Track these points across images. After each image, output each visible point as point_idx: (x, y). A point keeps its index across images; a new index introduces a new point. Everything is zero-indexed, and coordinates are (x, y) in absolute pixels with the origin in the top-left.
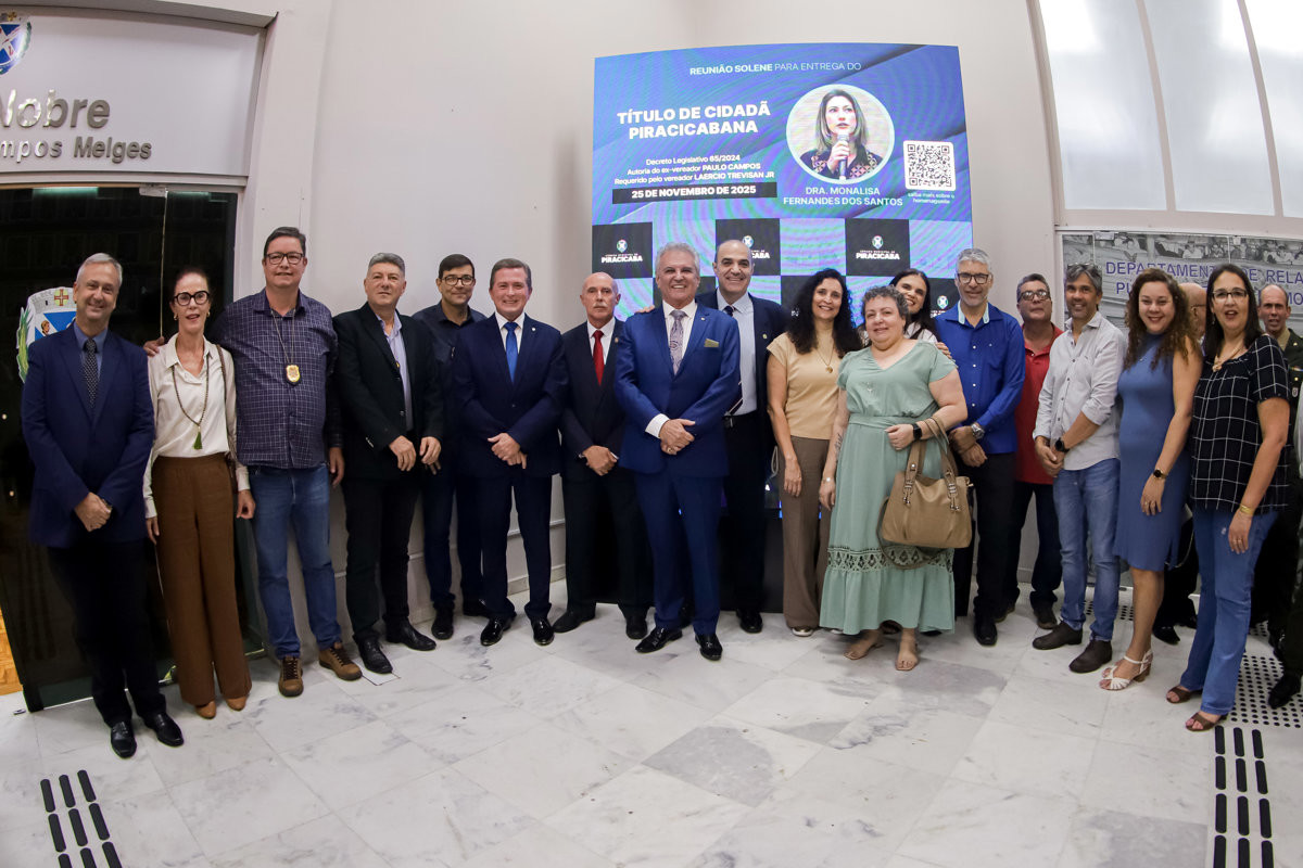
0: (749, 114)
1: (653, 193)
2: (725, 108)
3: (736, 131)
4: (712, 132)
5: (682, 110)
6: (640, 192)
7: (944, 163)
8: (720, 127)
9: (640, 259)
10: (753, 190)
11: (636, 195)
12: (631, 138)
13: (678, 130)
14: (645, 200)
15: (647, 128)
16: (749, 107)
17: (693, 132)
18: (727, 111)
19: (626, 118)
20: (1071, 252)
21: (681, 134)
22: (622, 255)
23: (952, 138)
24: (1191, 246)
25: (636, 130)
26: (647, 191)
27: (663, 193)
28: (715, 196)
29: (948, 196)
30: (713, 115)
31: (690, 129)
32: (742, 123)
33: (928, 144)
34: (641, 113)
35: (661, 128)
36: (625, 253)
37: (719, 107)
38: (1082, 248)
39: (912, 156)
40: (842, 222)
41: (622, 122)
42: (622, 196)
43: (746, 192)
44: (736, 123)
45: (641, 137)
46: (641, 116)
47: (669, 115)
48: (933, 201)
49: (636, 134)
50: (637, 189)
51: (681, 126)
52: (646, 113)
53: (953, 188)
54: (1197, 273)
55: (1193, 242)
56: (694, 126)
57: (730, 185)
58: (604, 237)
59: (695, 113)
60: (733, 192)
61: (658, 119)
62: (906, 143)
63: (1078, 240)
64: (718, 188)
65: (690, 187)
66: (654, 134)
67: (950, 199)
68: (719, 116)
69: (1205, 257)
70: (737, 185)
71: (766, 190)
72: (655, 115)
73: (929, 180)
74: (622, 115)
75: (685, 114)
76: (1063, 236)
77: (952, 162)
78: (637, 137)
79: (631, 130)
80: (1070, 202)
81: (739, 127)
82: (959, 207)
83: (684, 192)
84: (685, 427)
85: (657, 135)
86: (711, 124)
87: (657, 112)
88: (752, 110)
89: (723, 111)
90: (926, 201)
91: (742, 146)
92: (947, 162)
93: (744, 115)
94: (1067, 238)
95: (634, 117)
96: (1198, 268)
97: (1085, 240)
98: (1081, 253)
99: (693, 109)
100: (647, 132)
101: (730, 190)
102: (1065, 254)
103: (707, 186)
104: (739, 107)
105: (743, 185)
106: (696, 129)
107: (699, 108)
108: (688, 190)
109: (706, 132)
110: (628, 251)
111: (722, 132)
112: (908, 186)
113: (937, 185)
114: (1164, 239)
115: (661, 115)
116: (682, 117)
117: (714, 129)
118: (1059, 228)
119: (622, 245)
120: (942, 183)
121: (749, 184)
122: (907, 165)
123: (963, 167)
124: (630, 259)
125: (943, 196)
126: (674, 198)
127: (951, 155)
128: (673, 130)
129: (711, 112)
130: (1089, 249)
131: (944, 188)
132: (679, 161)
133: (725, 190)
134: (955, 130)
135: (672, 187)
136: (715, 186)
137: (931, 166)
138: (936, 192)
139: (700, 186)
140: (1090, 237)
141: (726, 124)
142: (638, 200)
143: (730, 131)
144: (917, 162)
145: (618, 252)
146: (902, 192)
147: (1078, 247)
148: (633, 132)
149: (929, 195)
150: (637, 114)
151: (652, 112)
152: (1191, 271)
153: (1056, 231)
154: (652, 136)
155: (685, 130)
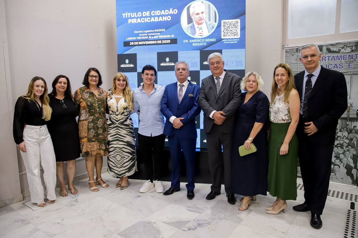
0: (166, 14)
1: (137, 43)
2: (158, 11)
3: (164, 20)
4: (156, 21)
5: (144, 13)
6: (133, 43)
7: (236, 27)
8: (158, 19)
9: (133, 66)
10: (169, 41)
11: (132, 44)
12: (129, 23)
13: (145, 20)
14: (134, 46)
15: (134, 19)
16: (166, 11)
17: (150, 21)
18: (159, 13)
19: (125, 15)
20: (288, 56)
21: (146, 22)
22: (127, 64)
23: (240, 17)
24: (345, 47)
25: (130, 20)
26: (135, 42)
27: (140, 43)
28: (157, 44)
29: (237, 40)
30: (154, 14)
31: (149, 20)
32: (166, 17)
33: (230, 21)
34: (130, 14)
35: (139, 19)
36: (128, 64)
37: (156, 11)
38: (293, 54)
39: (224, 26)
40: (199, 51)
41: (124, 17)
42: (127, 44)
43: (167, 42)
44: (164, 17)
45: (132, 23)
46: (130, 15)
47: (140, 14)
48: (231, 42)
49: (131, 21)
50: (132, 42)
51: (146, 18)
52: (132, 14)
53: (239, 37)
54: (347, 58)
55: (346, 45)
56: (149, 19)
57: (162, 40)
58: (121, 58)
59: (148, 13)
60: (163, 42)
61: (136, 16)
62: (222, 21)
63: (292, 51)
64: (158, 41)
65: (149, 41)
66: (137, 21)
67: (238, 41)
68: (156, 15)
69: (352, 51)
70: (164, 40)
71: (174, 41)
72: (134, 15)
73: (230, 34)
74: (124, 14)
75: (145, 14)
76: (286, 50)
77: (239, 27)
78: (131, 23)
79: (129, 20)
80: (290, 36)
81: (165, 19)
82: (241, 44)
83: (147, 43)
84: (181, 120)
85: (138, 22)
86: (155, 18)
87: (135, 13)
88: (167, 12)
89: (157, 13)
90: (229, 42)
91: (166, 25)
92: (237, 27)
93: (164, 14)
94: (288, 50)
95: (128, 15)
96: (348, 56)
97: (295, 51)
98: (293, 56)
99: (147, 12)
100: (134, 21)
101: (162, 42)
102: (286, 57)
103: (154, 40)
104: (163, 11)
105: (166, 40)
106: (151, 20)
107: (149, 12)
108: (148, 42)
109: (154, 21)
110: (129, 63)
111: (159, 21)
112: (222, 38)
113: (233, 36)
114: (331, 46)
115: (137, 15)
116: (144, 15)
117: (156, 20)
118: (284, 47)
119: (127, 61)
120: (235, 35)
121: (168, 40)
122: (222, 30)
123: (243, 28)
124: (130, 66)
125: (235, 40)
126: (143, 45)
127: (239, 24)
128: (143, 20)
129: (153, 13)
130: (297, 54)
131: (235, 37)
132: (145, 31)
133: (160, 42)
134: (241, 14)
135: (143, 41)
136: (157, 40)
137: (231, 29)
138: (232, 39)
139: (152, 40)
140: (297, 49)
141: (161, 17)
142: (132, 46)
143: (162, 20)
144: (226, 28)
145: (126, 64)
146: (220, 40)
147: (291, 53)
148: (130, 21)
149: (230, 40)
150: (129, 14)
151: (134, 13)
152: (344, 57)
153: (283, 48)
154: (136, 22)
155: (147, 20)
